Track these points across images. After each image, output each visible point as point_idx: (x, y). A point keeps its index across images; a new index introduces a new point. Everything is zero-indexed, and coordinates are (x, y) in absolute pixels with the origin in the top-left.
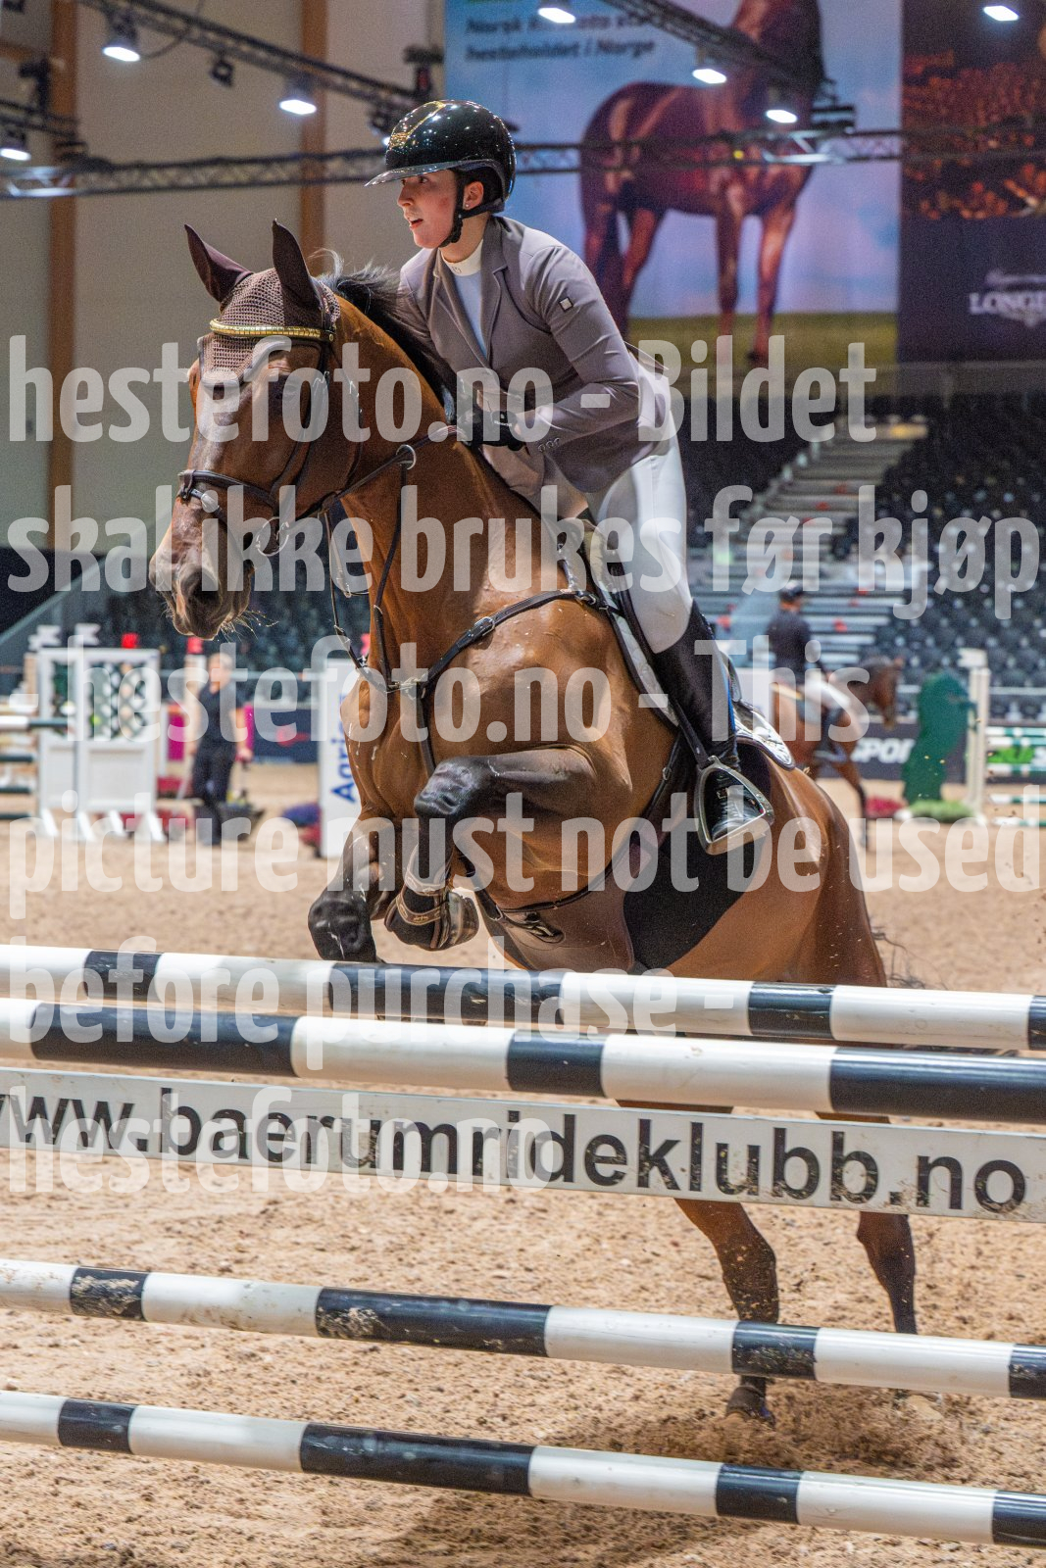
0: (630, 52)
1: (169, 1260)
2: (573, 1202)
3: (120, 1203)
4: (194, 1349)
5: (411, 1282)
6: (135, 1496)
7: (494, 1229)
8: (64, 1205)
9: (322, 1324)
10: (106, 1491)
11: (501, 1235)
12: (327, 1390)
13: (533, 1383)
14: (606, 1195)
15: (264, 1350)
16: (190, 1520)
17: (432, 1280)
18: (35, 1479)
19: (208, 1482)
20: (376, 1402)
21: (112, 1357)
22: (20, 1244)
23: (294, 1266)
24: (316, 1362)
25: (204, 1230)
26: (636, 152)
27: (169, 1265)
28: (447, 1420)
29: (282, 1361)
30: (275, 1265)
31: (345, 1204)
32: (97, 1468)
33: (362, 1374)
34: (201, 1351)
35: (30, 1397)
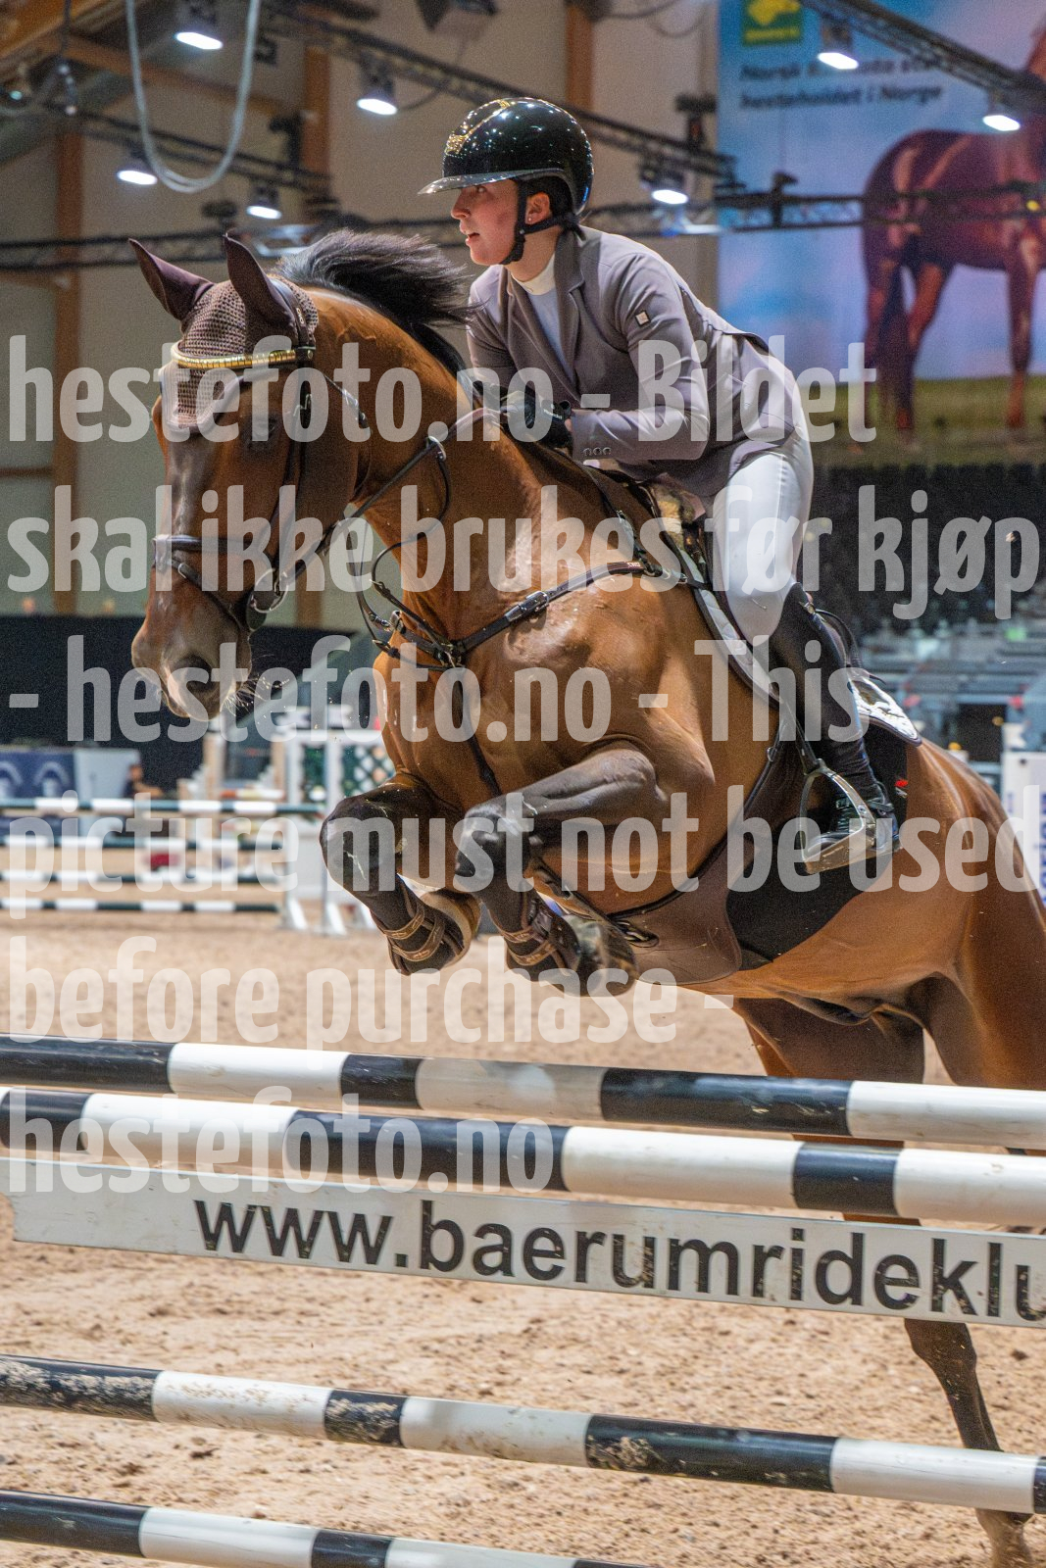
0: (916, 97)
1: (426, 1382)
2: (857, 1324)
3: (374, 1319)
4: (454, 1476)
5: (684, 1408)
7: (772, 1353)
8: (314, 1321)
9: (593, 1453)
11: (782, 1359)
12: (595, 1522)
13: (815, 1518)
15: (528, 1479)
17: (706, 1406)
20: (648, 1537)
21: (366, 1484)
22: (269, 1362)
23: (559, 1389)
24: (582, 1493)
25: (463, 1349)
26: (922, 205)
27: (428, 1388)
28: (724, 1557)
29: (547, 1491)
30: (539, 1387)
31: (613, 1323)
33: (632, 1507)
34: (461, 1479)
35: (281, 1525)
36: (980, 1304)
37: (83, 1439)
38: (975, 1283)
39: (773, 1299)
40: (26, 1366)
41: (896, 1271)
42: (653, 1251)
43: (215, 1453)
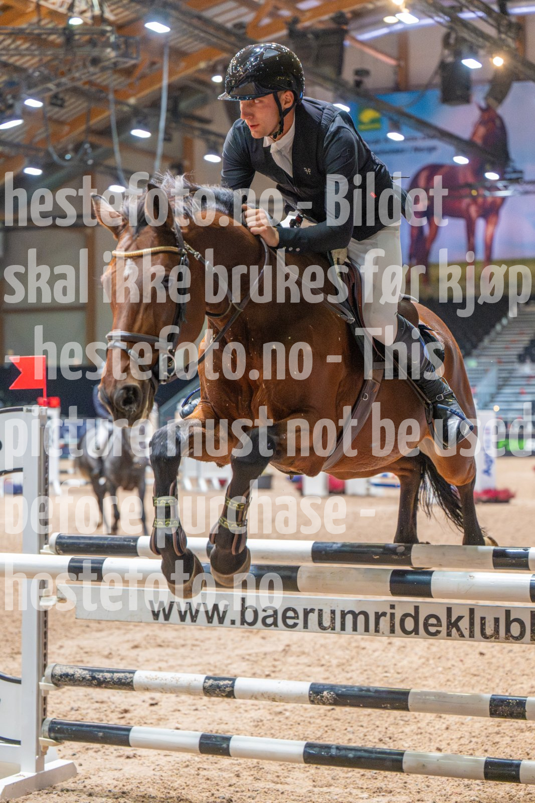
0: (426, 151)
1: (244, 672)
2: (417, 643)
3: (222, 647)
4: (256, 710)
5: (348, 679)
6: (232, 775)
7: (383, 656)
8: (198, 649)
9: (312, 699)
10: (220, 773)
11: (387, 658)
12: (314, 727)
13: (402, 723)
14: (432, 641)
15: (286, 710)
16: (256, 785)
17: (357, 678)
18: (189, 768)
19: (263, 768)
20: (334, 732)
22: (180, 665)
24: (308, 715)
25: (258, 658)
27: (244, 674)
28: (366, 740)
29: (294, 715)
31: (319, 646)
32: (216, 763)
33: (328, 720)
34: (259, 711)
35: (186, 732)
36: (466, 633)
37: (105, 699)
38: (464, 624)
39: (383, 633)
40: (82, 670)
41: (433, 621)
42: (334, 615)
43: (159, 704)
